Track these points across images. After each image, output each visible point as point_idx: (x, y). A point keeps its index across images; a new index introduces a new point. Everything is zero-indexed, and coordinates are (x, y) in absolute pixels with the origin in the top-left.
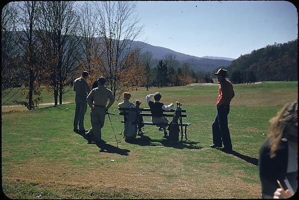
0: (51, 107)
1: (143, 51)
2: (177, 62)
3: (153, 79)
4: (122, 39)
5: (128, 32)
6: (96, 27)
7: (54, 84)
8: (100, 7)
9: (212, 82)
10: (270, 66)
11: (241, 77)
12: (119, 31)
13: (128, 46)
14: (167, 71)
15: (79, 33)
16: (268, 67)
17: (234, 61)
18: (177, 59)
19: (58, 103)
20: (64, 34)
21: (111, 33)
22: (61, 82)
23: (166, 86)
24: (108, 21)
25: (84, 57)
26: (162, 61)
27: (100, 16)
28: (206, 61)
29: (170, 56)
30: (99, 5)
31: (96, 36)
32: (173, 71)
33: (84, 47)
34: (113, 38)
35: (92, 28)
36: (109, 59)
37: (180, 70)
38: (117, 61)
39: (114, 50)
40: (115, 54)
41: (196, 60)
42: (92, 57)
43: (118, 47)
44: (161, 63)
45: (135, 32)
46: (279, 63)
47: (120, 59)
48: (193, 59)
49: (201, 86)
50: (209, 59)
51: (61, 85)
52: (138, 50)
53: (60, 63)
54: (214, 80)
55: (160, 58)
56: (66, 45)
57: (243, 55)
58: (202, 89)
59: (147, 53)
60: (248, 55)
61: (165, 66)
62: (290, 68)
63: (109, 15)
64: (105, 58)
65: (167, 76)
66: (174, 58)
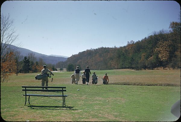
2: (34, 58)
3: (21, 67)
5: (8, 38)
9: (57, 70)
10: (89, 62)
11: (73, 68)
13: (8, 47)
16: (88, 62)
17: (69, 58)
23: (28, 72)
26: (26, 57)
28: (52, 58)
29: (31, 54)
32: (33, 63)
37: (37, 63)
41: (46, 57)
44: (26, 58)
46: (94, 60)
48: (44, 56)
50: (54, 57)
55: (25, 55)
57: (73, 55)
59: (17, 52)
60: (76, 55)
61: (28, 60)
62: (99, 63)
65: (29, 66)
66: (34, 55)
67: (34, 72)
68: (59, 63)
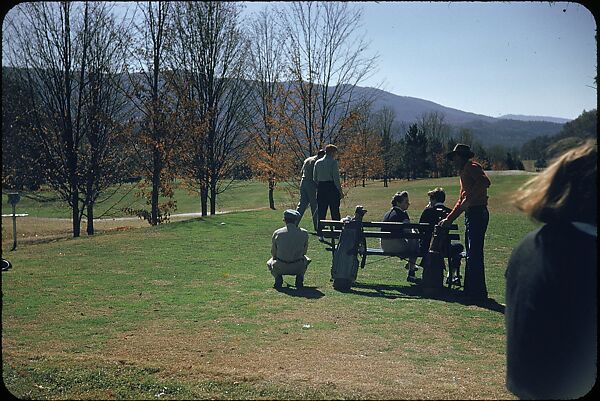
0: (192, 220)
1: (376, 108)
2: (448, 128)
3: (396, 163)
4: (333, 83)
5: (346, 68)
6: (282, 61)
7: (200, 176)
8: (290, 20)
9: (522, 168)
12: (327, 68)
13: (346, 97)
14: (425, 147)
15: (250, 74)
17: (569, 125)
18: (446, 121)
19: (209, 213)
20: (219, 76)
21: (311, 72)
22: (213, 171)
23: (425, 176)
24: (305, 48)
25: (259, 120)
26: (415, 126)
27: (290, 38)
28: (509, 125)
29: (433, 116)
30: (288, 18)
31: (282, 79)
32: (437, 146)
33: (259, 101)
34: (316, 82)
35: (275, 62)
36: (308, 123)
38: (323, 128)
39: (317, 107)
40: (318, 114)
41: (489, 124)
42: (276, 120)
43: (325, 100)
44: (414, 129)
45: (361, 68)
47: (329, 125)
48: (481, 122)
49: (497, 177)
50: (518, 122)
51: (215, 178)
52: (366, 105)
53: (212, 133)
54: (525, 163)
55: (412, 120)
56: (223, 97)
57: (587, 111)
58: (498, 182)
59: (385, 111)
61: (422, 138)
63: (308, 35)
64: (299, 123)
65: (426, 157)
66: (441, 120)
67: (443, 176)
68: (534, 141)
